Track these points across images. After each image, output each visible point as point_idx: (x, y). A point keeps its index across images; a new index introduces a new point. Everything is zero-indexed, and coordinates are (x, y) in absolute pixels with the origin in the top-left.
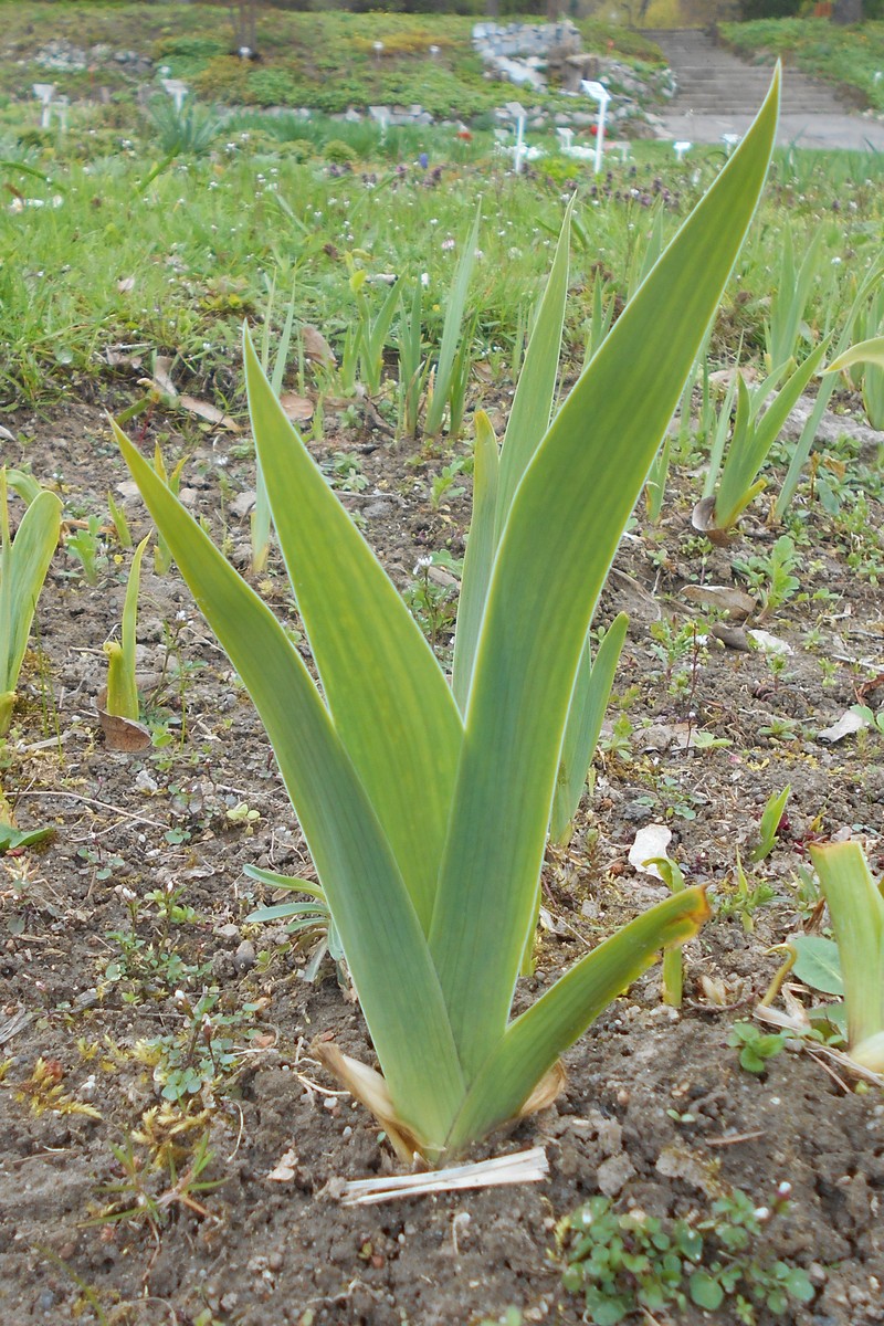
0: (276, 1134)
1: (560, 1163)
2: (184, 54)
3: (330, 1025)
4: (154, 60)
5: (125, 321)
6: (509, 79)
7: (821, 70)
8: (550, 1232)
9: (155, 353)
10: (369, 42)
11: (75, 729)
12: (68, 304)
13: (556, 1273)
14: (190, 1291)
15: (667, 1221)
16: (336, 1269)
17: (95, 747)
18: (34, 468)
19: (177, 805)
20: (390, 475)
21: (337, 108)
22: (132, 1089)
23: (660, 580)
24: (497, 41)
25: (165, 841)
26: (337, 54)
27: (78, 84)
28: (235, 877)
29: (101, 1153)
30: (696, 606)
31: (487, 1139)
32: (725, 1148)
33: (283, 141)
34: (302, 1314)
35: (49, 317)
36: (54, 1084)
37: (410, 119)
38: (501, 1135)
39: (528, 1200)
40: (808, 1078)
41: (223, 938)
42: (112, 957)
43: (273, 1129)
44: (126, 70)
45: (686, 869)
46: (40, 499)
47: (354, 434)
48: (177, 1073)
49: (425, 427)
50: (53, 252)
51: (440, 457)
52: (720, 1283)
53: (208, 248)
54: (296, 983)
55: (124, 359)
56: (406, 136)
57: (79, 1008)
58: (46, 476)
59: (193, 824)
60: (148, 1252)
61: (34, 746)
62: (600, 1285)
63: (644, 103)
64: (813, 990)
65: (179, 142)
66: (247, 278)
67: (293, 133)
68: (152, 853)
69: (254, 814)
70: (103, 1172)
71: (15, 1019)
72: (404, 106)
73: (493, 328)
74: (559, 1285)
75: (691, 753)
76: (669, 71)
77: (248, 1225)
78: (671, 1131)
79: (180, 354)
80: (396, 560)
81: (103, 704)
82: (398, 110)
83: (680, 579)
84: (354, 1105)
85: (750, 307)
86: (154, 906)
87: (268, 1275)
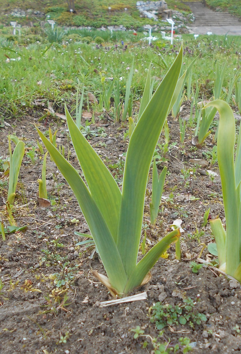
0: (83, 293)
1: (150, 295)
2: (54, 11)
3: (96, 269)
4: (45, 14)
5: (40, 93)
6: (147, 17)
7: (235, 13)
8: (148, 310)
9: (48, 101)
10: (107, 7)
11: (31, 202)
12: (24, 89)
13: (149, 319)
14: (64, 328)
15: (174, 306)
16: (98, 321)
17: (36, 206)
18: (17, 134)
19: (58, 219)
20: (113, 133)
21: (99, 27)
22: (49, 285)
23: (184, 158)
24: (143, 6)
25: (55, 228)
26: (98, 11)
27: (23, 21)
28: (73, 236)
29: (42, 300)
30: (193, 164)
31: (133, 291)
32: (188, 290)
33: (83, 37)
34: (90, 331)
35: (19, 93)
36: (30, 285)
37: (120, 29)
38: (136, 290)
39: (143, 304)
40: (208, 274)
41: (70, 250)
42: (43, 256)
43: (83, 292)
44: (37, 17)
45: (185, 229)
46: (19, 143)
47: (103, 122)
48: (60, 281)
49: (122, 119)
50: (19, 74)
51: (126, 127)
52: (186, 319)
53: (62, 71)
54: (88, 259)
55: (40, 103)
56: (118, 34)
57: (35, 268)
58: (20, 136)
59: (62, 224)
60: (54, 321)
61: (20, 207)
62: (159, 321)
63: (186, 23)
64: (214, 256)
65: (53, 39)
66: (73, 79)
67: (86, 34)
68: (52, 231)
69: (78, 221)
70: (43, 304)
71: (20, 271)
72: (118, 26)
73: (140, 91)
74: (150, 321)
75: (190, 202)
76: (192, 14)
77: (77, 313)
78: (175, 286)
79: (55, 101)
80: (115, 155)
81: (38, 195)
82: (116, 27)
83: (189, 158)
84: (102, 286)
85: (210, 83)
86: (53, 244)
87: (82, 323)
